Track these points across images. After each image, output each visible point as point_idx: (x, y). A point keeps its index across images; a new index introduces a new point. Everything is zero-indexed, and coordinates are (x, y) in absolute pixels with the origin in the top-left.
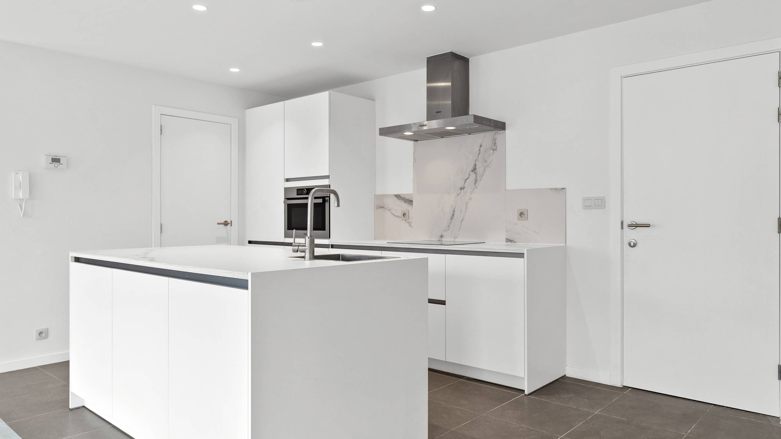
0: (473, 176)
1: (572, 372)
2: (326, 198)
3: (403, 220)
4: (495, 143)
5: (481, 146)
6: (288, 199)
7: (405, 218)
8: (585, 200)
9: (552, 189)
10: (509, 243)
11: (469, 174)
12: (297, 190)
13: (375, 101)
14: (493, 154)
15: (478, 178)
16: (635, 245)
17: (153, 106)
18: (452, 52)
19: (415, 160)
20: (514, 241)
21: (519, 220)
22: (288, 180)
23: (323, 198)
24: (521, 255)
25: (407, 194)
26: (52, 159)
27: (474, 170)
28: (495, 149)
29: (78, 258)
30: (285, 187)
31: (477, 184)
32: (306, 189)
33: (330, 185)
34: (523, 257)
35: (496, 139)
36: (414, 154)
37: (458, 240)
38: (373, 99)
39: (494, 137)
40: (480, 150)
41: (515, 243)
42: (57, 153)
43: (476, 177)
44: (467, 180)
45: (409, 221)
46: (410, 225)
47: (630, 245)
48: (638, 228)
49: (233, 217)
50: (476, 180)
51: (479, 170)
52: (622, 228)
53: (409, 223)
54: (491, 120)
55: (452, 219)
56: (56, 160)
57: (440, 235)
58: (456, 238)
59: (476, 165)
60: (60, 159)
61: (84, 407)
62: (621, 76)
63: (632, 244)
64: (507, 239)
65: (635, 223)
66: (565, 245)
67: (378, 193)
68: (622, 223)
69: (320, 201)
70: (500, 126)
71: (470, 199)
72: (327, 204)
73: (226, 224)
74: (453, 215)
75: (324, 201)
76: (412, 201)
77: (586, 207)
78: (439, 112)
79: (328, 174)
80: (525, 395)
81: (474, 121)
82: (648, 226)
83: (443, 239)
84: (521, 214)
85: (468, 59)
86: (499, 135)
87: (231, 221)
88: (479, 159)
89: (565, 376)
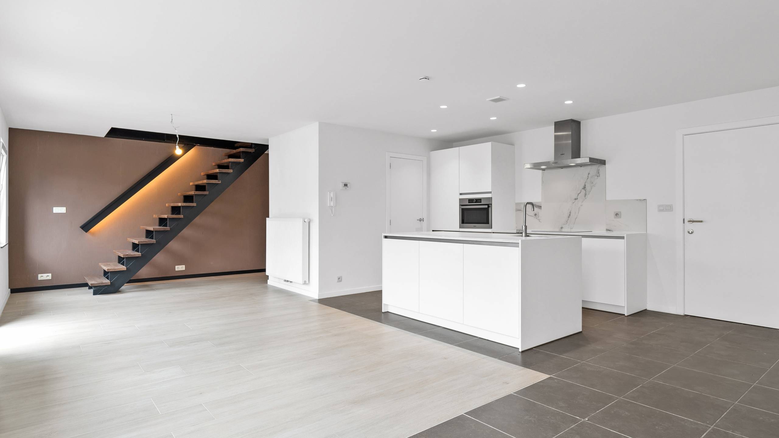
0: (583, 191)
1: (650, 307)
2: (489, 205)
3: (534, 218)
4: (599, 173)
5: (589, 174)
6: (462, 205)
7: (536, 217)
8: (659, 206)
9: (637, 200)
10: (608, 232)
11: (581, 191)
12: (469, 200)
13: (514, 145)
14: (597, 179)
15: (587, 193)
16: (692, 233)
17: (387, 152)
18: (571, 119)
19: (543, 182)
20: (612, 231)
21: (615, 218)
22: (461, 194)
23: (488, 205)
24: (623, 238)
25: (537, 203)
26: (344, 184)
27: (584, 188)
28: (598, 175)
29: (386, 236)
30: (460, 198)
31: (586, 197)
32: (475, 199)
33: (492, 198)
34: (624, 239)
35: (599, 170)
36: (542, 178)
37: (572, 230)
38: (512, 144)
39: (598, 168)
40: (588, 176)
41: (613, 231)
42: (346, 181)
43: (586, 192)
44: (580, 194)
45: (539, 218)
46: (539, 221)
47: (689, 232)
48: (694, 223)
49: (425, 216)
50: (586, 194)
51: (588, 188)
52: (684, 223)
53: (539, 220)
54: (598, 159)
55: (569, 217)
56: (346, 185)
57: (560, 227)
58: (572, 229)
59: (585, 185)
60: (347, 184)
61: (388, 312)
62: (683, 135)
63: (690, 232)
64: (607, 229)
65: (692, 220)
66: (646, 232)
67: (517, 202)
68: (684, 220)
69: (486, 206)
70: (603, 162)
71: (582, 206)
72: (490, 209)
73: (420, 220)
74: (570, 215)
75: (488, 207)
76: (541, 207)
77: (660, 211)
78: (563, 154)
79: (491, 191)
80: (626, 316)
81: (589, 161)
82: (701, 222)
83: (563, 230)
84: (617, 214)
85: (580, 122)
86: (601, 168)
87: (423, 219)
88: (588, 182)
89: (646, 309)
